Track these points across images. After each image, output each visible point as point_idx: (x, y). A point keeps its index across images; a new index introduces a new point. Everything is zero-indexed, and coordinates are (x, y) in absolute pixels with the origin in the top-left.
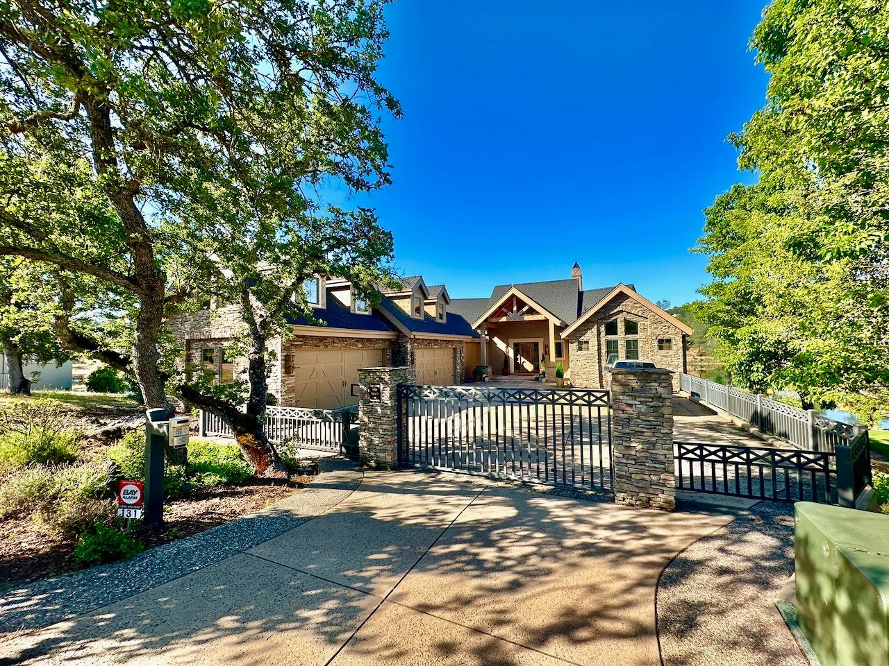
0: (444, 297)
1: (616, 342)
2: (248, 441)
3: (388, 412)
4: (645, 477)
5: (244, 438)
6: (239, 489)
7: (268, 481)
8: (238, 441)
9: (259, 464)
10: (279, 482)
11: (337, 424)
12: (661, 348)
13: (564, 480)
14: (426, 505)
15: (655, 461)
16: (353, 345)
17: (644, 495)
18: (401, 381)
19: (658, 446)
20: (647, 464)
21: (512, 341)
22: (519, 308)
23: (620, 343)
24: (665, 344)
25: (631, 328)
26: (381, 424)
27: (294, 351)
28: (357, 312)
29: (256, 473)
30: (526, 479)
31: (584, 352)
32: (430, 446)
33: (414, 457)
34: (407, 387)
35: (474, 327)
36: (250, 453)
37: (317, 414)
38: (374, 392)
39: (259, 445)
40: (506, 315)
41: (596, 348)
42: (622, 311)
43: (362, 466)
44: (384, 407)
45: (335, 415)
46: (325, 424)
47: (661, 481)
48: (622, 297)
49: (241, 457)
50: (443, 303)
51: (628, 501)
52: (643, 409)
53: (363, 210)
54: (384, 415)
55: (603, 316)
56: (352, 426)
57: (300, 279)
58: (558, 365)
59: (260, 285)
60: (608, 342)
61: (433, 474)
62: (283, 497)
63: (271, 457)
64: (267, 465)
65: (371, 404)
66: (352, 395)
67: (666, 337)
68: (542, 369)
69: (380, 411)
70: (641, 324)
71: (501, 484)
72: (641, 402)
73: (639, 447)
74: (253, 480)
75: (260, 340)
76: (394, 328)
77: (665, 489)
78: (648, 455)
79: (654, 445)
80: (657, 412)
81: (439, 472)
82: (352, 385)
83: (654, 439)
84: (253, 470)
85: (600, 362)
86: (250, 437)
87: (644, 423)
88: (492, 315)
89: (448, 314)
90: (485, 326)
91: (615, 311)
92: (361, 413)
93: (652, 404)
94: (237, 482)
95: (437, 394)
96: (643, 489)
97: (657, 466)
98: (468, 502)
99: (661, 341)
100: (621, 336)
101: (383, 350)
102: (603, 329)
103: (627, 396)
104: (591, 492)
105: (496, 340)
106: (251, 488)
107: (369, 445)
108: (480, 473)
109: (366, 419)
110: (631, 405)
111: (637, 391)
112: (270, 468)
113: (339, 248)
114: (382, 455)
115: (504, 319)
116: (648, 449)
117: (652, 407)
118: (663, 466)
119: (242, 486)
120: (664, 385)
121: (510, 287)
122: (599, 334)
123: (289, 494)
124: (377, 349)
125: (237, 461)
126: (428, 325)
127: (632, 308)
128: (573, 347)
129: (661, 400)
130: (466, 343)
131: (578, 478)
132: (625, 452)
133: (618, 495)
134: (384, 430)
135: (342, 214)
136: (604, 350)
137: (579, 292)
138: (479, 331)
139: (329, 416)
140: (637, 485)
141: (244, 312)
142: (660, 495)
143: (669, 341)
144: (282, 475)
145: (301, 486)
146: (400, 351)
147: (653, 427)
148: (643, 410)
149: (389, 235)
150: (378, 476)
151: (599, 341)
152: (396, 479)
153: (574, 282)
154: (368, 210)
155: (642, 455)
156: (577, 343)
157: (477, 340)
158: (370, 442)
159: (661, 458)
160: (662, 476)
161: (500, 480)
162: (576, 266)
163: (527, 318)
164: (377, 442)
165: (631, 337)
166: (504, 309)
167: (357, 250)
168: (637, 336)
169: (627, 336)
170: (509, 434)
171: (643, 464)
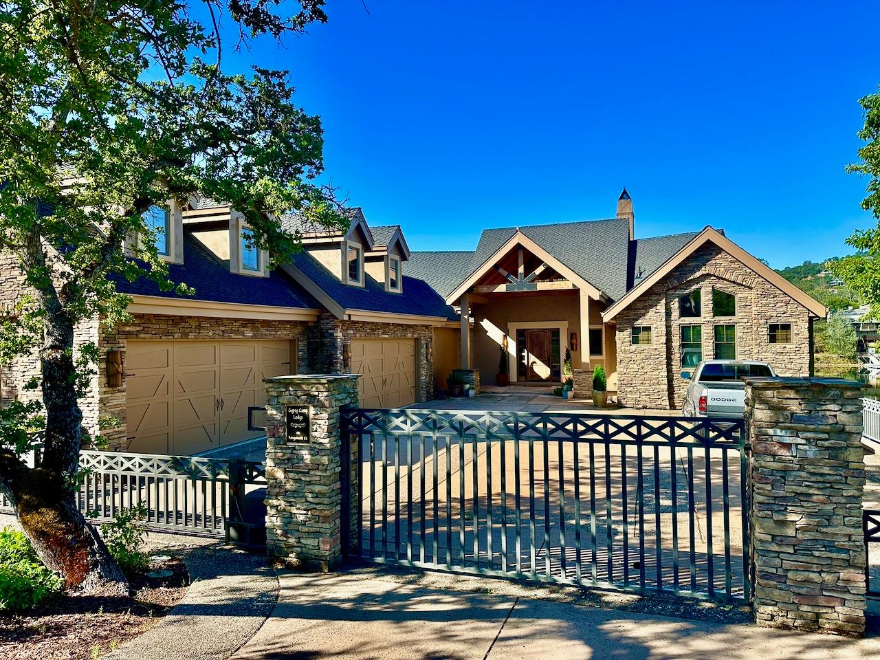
0: (400, 248)
1: (697, 328)
2: (46, 524)
3: (325, 460)
4: (813, 576)
5: (37, 517)
6: (34, 623)
7: (90, 604)
8: (24, 523)
9: (71, 569)
10: (114, 605)
11: (219, 484)
12: (773, 339)
13: (660, 582)
14: (414, 643)
15: (830, 547)
16: (237, 332)
17: (809, 609)
18: (347, 401)
19: (836, 520)
20: (817, 554)
21: (514, 327)
22: (529, 269)
23: (704, 330)
24: (779, 333)
25: (724, 304)
26: (310, 483)
27: (124, 344)
28: (242, 272)
29: (63, 588)
30: (586, 583)
31: (641, 346)
32: (391, 518)
33: (372, 545)
34: (361, 413)
35: (449, 303)
36: (50, 548)
37: (178, 465)
38: (298, 421)
39: (68, 532)
40: (504, 280)
41: (664, 339)
42: (708, 275)
43: (270, 563)
44: (316, 450)
45: (215, 467)
46: (194, 485)
47: (840, 584)
48: (708, 250)
49: (31, 556)
50: (397, 258)
51: (779, 620)
52: (811, 452)
53: (265, 73)
54: (317, 466)
55: (676, 283)
56: (249, 488)
57: (143, 203)
58: (597, 368)
59: (63, 214)
60: (684, 329)
61: (411, 577)
62: (125, 637)
63: (93, 553)
64: (87, 571)
65: (290, 444)
66: (250, 428)
67: (783, 320)
68: (566, 375)
69: (307, 457)
70: (740, 296)
71: (541, 593)
72: (807, 439)
73: (801, 521)
74: (60, 602)
75: (64, 324)
76: (311, 302)
77: (847, 596)
78: (818, 536)
79: (829, 518)
80: (836, 458)
81: (422, 572)
82: (251, 409)
83: (829, 507)
84: (56, 581)
85: (669, 364)
86: (50, 515)
87: (813, 479)
88: (481, 282)
89: (405, 279)
90: (468, 299)
91: (698, 274)
92: (269, 464)
93: (826, 444)
94: (24, 606)
95: (418, 425)
96: (809, 598)
97: (834, 555)
98: (493, 634)
99: (773, 328)
100: (706, 319)
101: (292, 341)
102: (675, 305)
103: (782, 429)
104: (708, 605)
105: (486, 324)
106: (58, 618)
107: (286, 524)
108: (500, 573)
109: (280, 474)
110: (788, 446)
111: (799, 420)
112: (93, 577)
113: (215, 146)
114: (311, 542)
115: (502, 288)
116: (819, 525)
117: (827, 448)
118: (844, 556)
119: (37, 614)
120: (850, 408)
121: (512, 232)
122: (668, 314)
123: (136, 629)
124: (280, 340)
125: (24, 565)
126: (373, 296)
127: (726, 270)
128: (622, 337)
129: (843, 436)
130: (436, 329)
131: (684, 579)
132: (777, 532)
133: (762, 609)
134: (317, 495)
135: (222, 80)
136: (676, 342)
137: (630, 242)
138: (456, 308)
139: (203, 469)
140: (797, 591)
141: (31, 266)
142: (839, 609)
143: (786, 327)
144: (119, 589)
145: (159, 611)
146: (322, 344)
147: (828, 485)
148: (810, 455)
149: (315, 123)
150: (308, 585)
151: (668, 327)
152: (345, 588)
153: (622, 223)
154: (273, 74)
155: (807, 536)
156: (628, 331)
157: (454, 325)
158: (288, 519)
159: (842, 542)
160: (843, 574)
161: (539, 585)
162: (625, 195)
163: (543, 286)
164: (301, 518)
165: (723, 320)
166: (501, 271)
167: (250, 150)
168: (733, 319)
169: (717, 318)
170: (525, 492)
171: (808, 552)
